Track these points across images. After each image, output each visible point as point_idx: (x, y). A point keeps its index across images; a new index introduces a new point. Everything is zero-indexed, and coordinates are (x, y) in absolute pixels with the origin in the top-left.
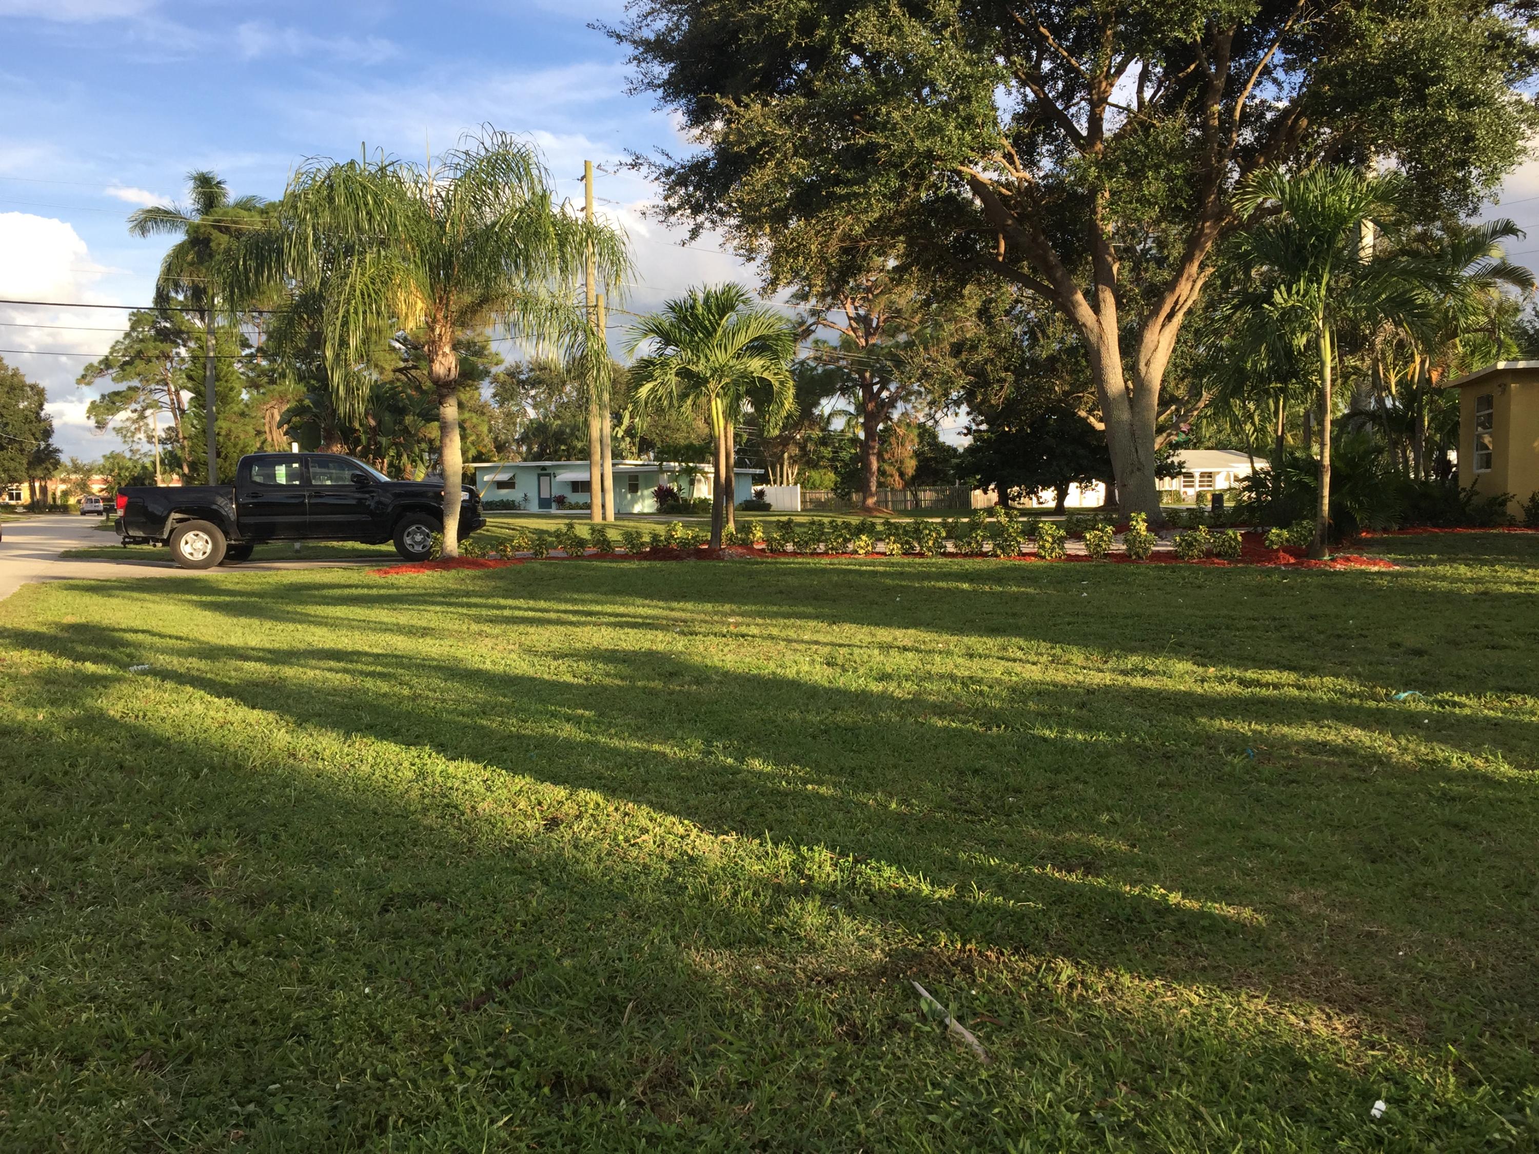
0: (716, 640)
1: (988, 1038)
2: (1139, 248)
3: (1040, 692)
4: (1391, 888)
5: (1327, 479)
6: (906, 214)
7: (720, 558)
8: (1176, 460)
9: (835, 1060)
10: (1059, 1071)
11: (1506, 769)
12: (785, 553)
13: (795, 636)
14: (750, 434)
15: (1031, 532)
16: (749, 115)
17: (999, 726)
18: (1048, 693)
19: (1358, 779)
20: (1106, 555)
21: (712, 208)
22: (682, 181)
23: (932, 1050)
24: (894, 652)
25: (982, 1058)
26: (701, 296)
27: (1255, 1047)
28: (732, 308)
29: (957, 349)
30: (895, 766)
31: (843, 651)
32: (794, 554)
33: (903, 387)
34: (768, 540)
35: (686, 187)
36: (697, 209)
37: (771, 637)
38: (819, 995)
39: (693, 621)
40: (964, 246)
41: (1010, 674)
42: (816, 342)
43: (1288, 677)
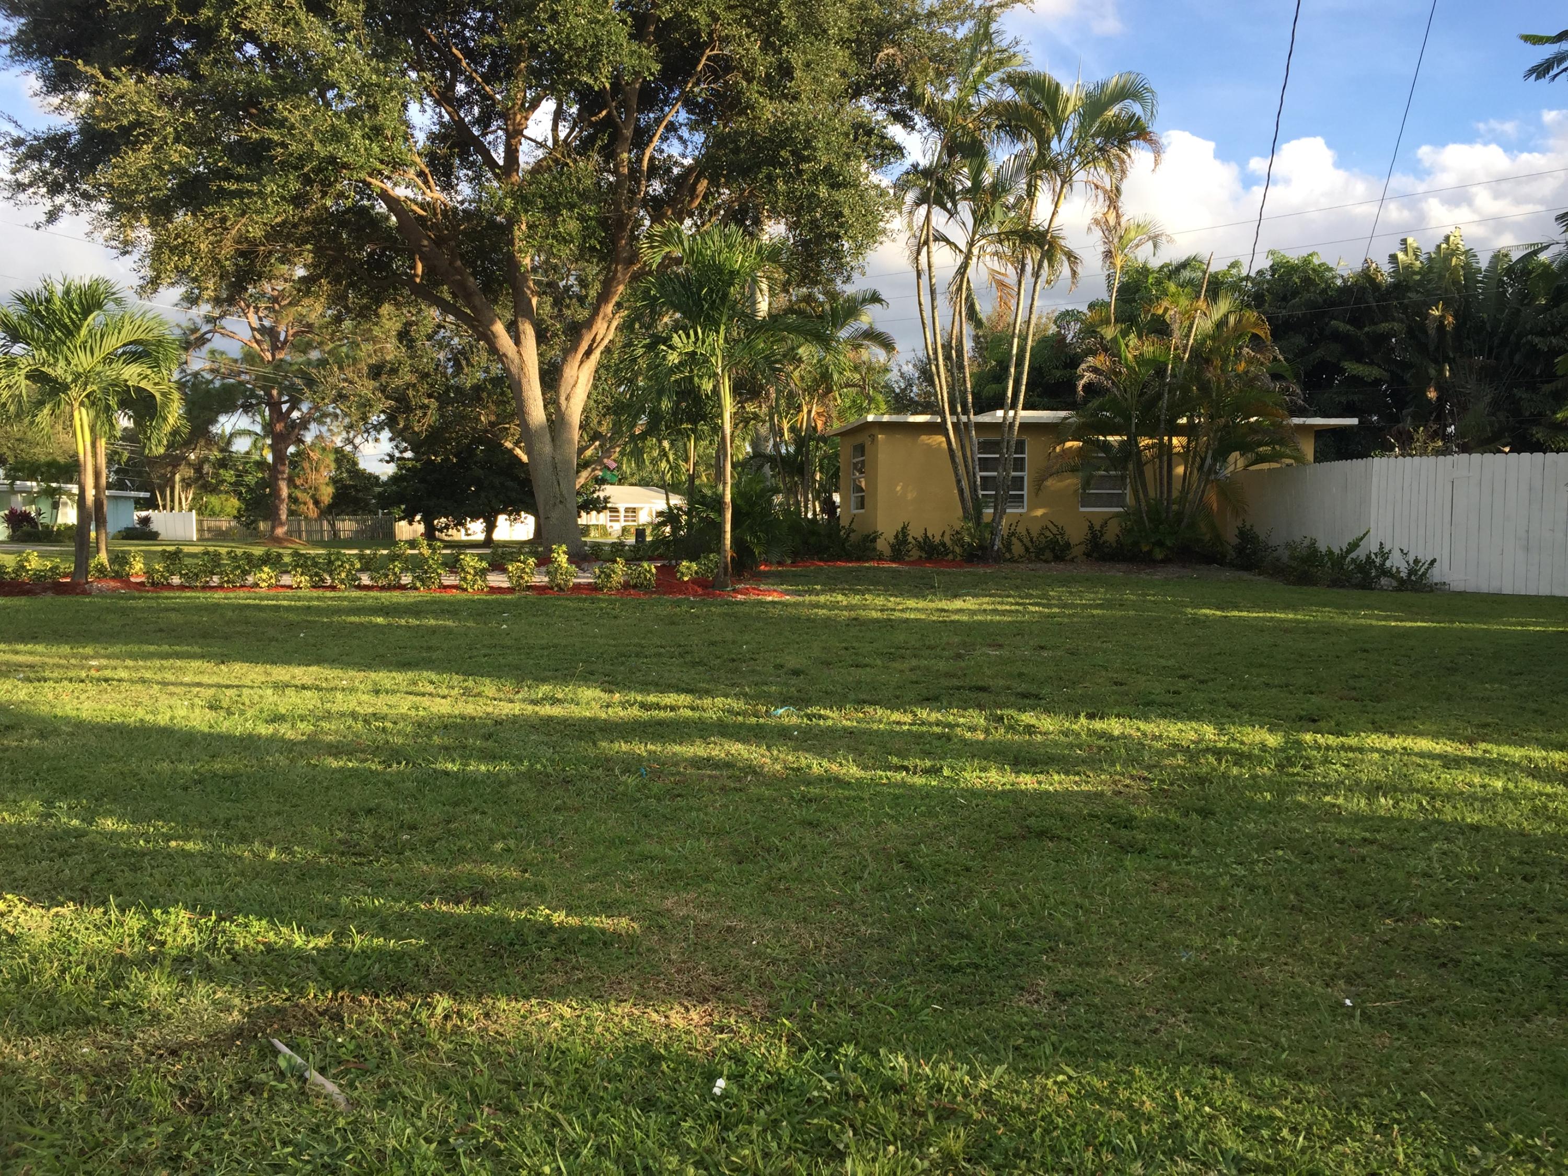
0: (70, 686)
1: (351, 1085)
2: (562, 284)
3: (446, 726)
4: (752, 885)
5: (729, 515)
6: (314, 222)
7: (85, 593)
8: (602, 495)
9: (169, 1137)
10: (421, 1104)
11: (853, 771)
12: (170, 587)
13: (172, 678)
14: (132, 452)
15: (453, 565)
16: (119, 89)
17: (399, 763)
18: (455, 726)
19: (735, 789)
20: (529, 588)
21: (74, 189)
22: (35, 154)
23: (287, 1107)
24: (290, 692)
25: (342, 1106)
26: (59, 289)
27: (618, 1049)
28: (99, 306)
29: (376, 372)
30: (278, 813)
31: (229, 692)
32: (182, 587)
33: (317, 408)
34: (149, 572)
35: (40, 161)
36: (55, 189)
37: (143, 681)
38: (157, 1070)
39: (43, 666)
40: (378, 264)
41: (417, 709)
42: (213, 352)
43: (683, 699)
